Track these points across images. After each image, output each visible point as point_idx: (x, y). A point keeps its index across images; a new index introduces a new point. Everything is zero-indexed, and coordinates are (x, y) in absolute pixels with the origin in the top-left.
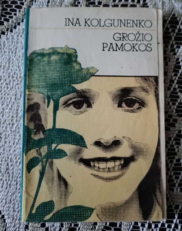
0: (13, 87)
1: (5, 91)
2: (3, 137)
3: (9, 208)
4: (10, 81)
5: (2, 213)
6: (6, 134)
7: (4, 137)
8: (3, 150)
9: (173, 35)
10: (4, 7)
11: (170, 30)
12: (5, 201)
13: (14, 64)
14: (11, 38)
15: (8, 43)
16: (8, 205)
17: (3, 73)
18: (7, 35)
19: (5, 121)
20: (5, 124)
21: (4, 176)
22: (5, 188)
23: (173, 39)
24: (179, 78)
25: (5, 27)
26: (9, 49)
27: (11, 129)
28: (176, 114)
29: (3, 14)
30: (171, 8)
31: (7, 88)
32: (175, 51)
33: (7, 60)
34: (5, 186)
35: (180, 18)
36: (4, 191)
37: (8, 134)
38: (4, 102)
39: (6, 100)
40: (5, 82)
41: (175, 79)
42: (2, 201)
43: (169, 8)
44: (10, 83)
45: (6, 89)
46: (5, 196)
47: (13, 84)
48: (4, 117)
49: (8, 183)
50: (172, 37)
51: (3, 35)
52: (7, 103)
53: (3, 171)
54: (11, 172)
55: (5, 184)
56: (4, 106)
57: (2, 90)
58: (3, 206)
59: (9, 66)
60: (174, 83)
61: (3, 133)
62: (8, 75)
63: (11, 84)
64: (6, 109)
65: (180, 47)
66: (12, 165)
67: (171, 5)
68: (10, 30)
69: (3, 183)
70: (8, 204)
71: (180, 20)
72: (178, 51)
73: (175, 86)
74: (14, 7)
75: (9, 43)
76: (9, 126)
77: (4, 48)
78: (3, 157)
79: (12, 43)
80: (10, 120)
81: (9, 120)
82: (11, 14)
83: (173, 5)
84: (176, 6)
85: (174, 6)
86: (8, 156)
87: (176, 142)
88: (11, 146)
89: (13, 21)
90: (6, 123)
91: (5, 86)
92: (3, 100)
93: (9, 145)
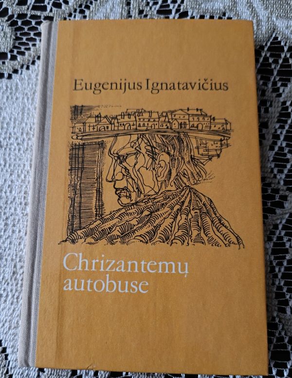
0: (27, 149)
1: (15, 154)
2: (9, 223)
3: (15, 336)
4: (24, 140)
5: (3, 344)
6: (14, 219)
7: (12, 223)
8: (10, 244)
9: (275, 68)
10: (18, 35)
11: (271, 60)
12: (9, 324)
13: (31, 115)
14: (26, 78)
15: (22, 85)
16: (13, 331)
17: (14, 129)
18: (21, 74)
19: (14, 199)
20: (14, 203)
21: (10, 285)
22: (10, 303)
23: (275, 73)
24: (288, 132)
25: (19, 63)
26: (23, 94)
27: (23, 211)
28: (285, 188)
29: (17, 45)
30: (271, 28)
31: (19, 150)
32: (279, 91)
33: (20, 109)
34: (10, 300)
35: (286, 42)
36: (7, 308)
37: (17, 218)
38: (13, 171)
39: (16, 168)
40: (17, 141)
41: (281, 133)
42: (4, 325)
43: (268, 28)
44: (23, 143)
45: (17, 151)
46: (10, 316)
47: (28, 145)
48: (14, 192)
49: (14, 295)
50: (274, 70)
51: (15, 75)
52: (18, 172)
53: (8, 275)
54: (21, 278)
55: (10, 297)
56: (13, 176)
57: (12, 153)
58: (5, 332)
59: (22, 119)
60: (279, 139)
61: (11, 217)
62: (21, 131)
63: (25, 144)
64: (16, 181)
65: (287, 84)
66: (22, 267)
67: (271, 24)
68: (25, 67)
69: (7, 296)
70: (13, 329)
71: (285, 45)
72: (284, 91)
73: (281, 144)
74: (32, 35)
75: (24, 86)
76: (20, 206)
77: (16, 93)
78: (9, 255)
79: (29, 85)
80: (22, 197)
81: (20, 197)
82: (28, 44)
83: (273, 24)
84: (279, 25)
85: (276, 24)
86: (16, 253)
87: (286, 232)
88: (21, 237)
89: (31, 54)
90: (15, 201)
91: (15, 147)
92: (12, 168)
93: (19, 235)
